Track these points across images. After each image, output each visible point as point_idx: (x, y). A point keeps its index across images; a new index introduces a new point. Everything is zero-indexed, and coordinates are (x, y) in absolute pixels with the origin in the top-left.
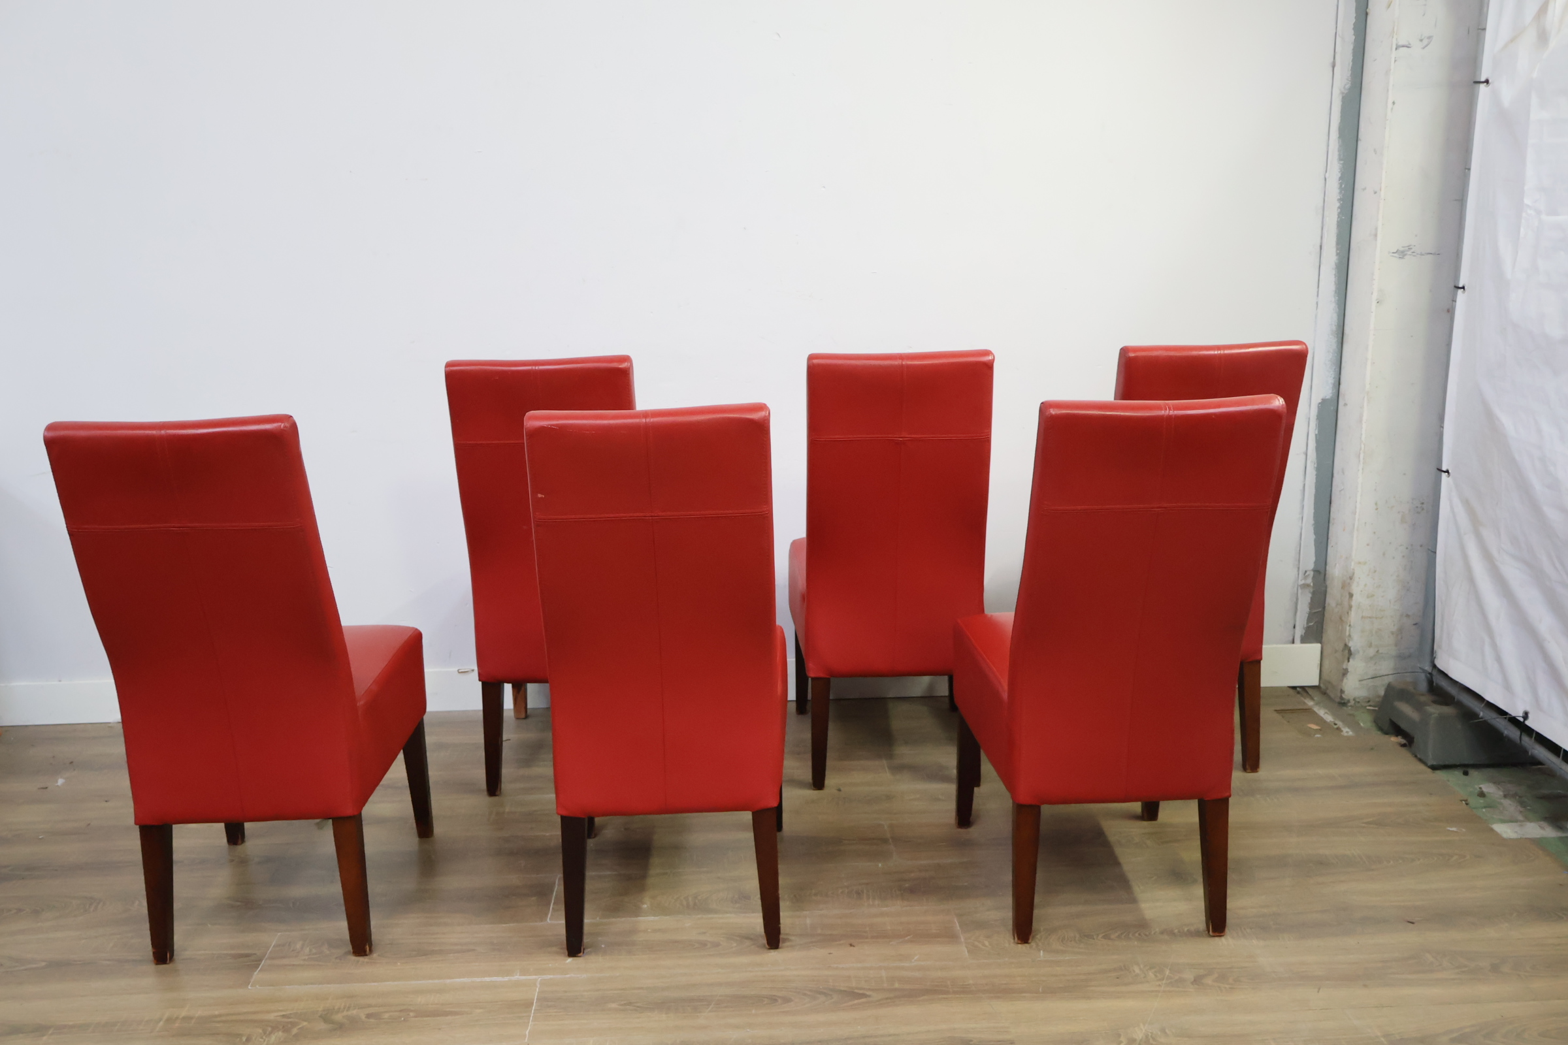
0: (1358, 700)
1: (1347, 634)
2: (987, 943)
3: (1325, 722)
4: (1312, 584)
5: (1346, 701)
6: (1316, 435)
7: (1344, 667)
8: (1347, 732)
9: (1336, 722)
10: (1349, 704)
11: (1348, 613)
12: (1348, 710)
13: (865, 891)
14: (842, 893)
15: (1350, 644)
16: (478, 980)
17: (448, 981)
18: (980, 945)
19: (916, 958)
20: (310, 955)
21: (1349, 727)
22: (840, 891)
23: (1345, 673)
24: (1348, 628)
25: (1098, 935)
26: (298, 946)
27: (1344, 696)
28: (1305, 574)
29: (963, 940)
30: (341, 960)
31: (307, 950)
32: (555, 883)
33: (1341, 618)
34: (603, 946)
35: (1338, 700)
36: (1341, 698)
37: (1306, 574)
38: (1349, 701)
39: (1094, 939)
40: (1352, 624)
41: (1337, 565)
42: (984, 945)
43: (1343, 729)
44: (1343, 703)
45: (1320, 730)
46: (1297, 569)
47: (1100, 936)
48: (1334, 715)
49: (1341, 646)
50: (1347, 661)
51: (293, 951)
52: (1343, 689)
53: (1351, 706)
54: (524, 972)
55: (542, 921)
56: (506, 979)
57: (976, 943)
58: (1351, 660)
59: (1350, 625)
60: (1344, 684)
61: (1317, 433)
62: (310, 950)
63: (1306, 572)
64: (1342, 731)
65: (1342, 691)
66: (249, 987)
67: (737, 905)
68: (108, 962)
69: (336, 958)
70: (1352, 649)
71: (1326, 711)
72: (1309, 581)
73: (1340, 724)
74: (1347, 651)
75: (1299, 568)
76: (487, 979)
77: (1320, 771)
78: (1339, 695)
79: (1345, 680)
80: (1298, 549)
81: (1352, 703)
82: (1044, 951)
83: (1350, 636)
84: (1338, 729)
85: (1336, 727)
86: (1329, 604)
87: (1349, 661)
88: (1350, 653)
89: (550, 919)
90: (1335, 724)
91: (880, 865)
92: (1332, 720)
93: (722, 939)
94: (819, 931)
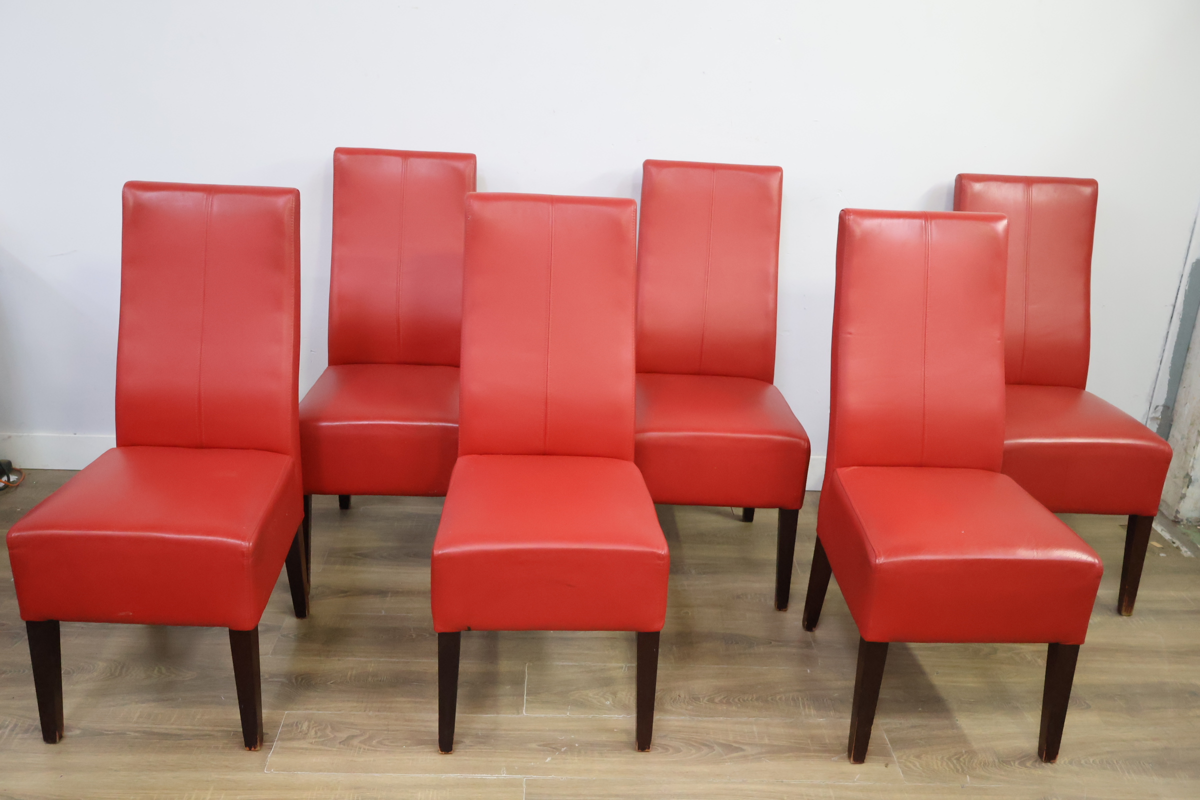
0: (1190, 520)
1: (1191, 465)
2: (918, 764)
3: (1165, 540)
4: (1160, 417)
5: (1179, 520)
6: (1186, 290)
7: (1183, 492)
8: (1186, 552)
9: (1174, 541)
10: (1182, 523)
11: (1194, 448)
12: (1181, 527)
13: (800, 699)
14: (780, 699)
15: (1192, 474)
16: (470, 776)
17: (444, 776)
18: (912, 767)
19: (857, 777)
20: (315, 738)
21: (1187, 548)
22: (778, 697)
23: (1183, 497)
24: (1192, 460)
25: (1014, 763)
26: (305, 727)
27: (1178, 516)
28: (1155, 409)
29: (895, 759)
30: (344, 745)
31: (313, 732)
32: (525, 672)
33: (1186, 450)
34: (577, 745)
35: (1172, 518)
36: (1176, 517)
37: (1157, 409)
38: (1182, 520)
39: (1011, 766)
40: (1196, 457)
41: (1188, 404)
42: (915, 766)
43: (1181, 548)
44: (1176, 522)
45: (1163, 548)
46: (1149, 404)
47: (1017, 763)
48: (1170, 532)
49: (1183, 474)
50: (1186, 487)
51: (300, 732)
52: (1179, 510)
53: (1184, 525)
54: (510, 770)
55: (518, 713)
56: (495, 777)
57: (908, 764)
58: (1190, 487)
59: (1194, 458)
60: (1180, 506)
61: (1187, 288)
62: (316, 733)
63: (1157, 407)
64: (1181, 551)
65: (1177, 512)
66: (265, 771)
67: (690, 707)
68: (137, 734)
69: (340, 743)
70: (1192, 478)
71: (1162, 528)
72: (1158, 415)
73: (1178, 543)
74: (1188, 480)
75: (1151, 403)
76: (478, 776)
77: (1172, 593)
78: (1174, 514)
79: (1182, 503)
80: (1153, 387)
81: (1185, 522)
82: (969, 776)
83: (1193, 467)
84: (1178, 548)
85: (1175, 545)
86: (1173, 436)
87: (1188, 487)
88: (1190, 481)
89: (526, 711)
90: (1174, 543)
91: (809, 671)
92: (1170, 538)
93: (682, 744)
94: (766, 741)
